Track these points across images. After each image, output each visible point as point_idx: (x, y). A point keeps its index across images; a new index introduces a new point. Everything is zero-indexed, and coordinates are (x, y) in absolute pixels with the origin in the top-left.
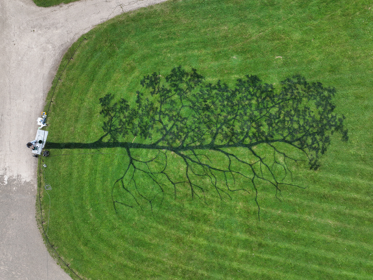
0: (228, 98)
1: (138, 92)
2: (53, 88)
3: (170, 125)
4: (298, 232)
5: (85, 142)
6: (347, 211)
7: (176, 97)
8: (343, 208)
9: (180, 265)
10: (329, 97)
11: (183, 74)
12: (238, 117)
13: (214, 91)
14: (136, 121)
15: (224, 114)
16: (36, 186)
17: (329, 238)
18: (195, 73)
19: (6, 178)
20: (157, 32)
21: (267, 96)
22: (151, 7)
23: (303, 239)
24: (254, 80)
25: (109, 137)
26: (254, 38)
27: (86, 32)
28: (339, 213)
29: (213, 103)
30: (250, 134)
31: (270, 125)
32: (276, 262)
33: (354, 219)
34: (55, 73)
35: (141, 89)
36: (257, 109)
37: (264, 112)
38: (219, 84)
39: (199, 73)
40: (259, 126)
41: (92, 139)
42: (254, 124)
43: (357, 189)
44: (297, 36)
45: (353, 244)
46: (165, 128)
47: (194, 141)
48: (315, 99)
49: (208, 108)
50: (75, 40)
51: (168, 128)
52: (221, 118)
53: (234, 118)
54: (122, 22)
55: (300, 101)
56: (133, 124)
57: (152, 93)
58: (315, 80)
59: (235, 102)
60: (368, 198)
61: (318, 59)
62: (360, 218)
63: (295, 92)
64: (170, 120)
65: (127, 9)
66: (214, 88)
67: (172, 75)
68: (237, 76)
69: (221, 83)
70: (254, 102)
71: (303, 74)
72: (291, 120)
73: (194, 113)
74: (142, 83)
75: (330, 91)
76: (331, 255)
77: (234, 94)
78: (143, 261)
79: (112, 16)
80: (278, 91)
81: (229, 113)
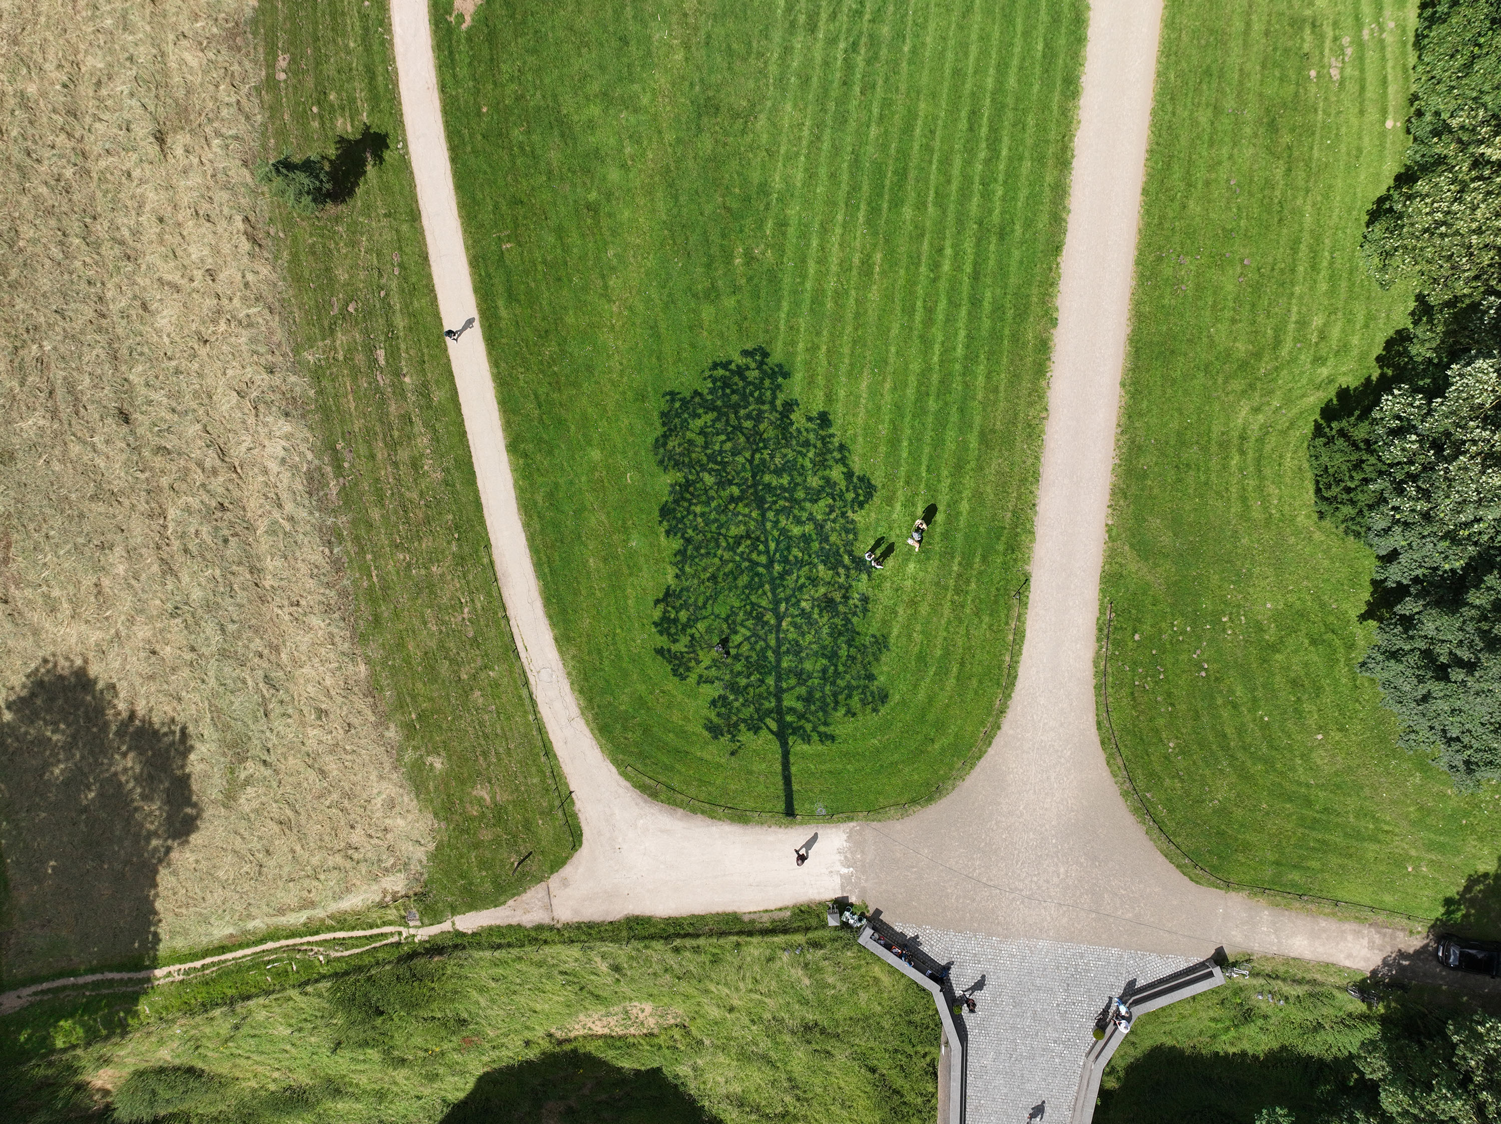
0: (697, 549)
1: (698, 683)
2: (703, 812)
3: (743, 630)
4: (884, 429)
5: (779, 756)
6: (847, 361)
7: (701, 626)
8: (844, 368)
9: (949, 597)
10: (682, 400)
11: (665, 618)
12: (723, 531)
13: (687, 569)
14: (743, 682)
15: (720, 552)
16: (852, 824)
17: (888, 385)
18: (662, 600)
19: (844, 871)
20: (606, 662)
21: (687, 491)
22: (569, 674)
23: (892, 421)
24: (665, 512)
25: (768, 721)
26: (603, 518)
27: (614, 769)
28: (850, 374)
29: (705, 569)
30: (747, 511)
31: (730, 483)
32: (931, 458)
33: (859, 351)
34: (680, 811)
35: (693, 678)
36: (707, 503)
37: (712, 493)
38: (675, 564)
39: (661, 596)
40: (732, 499)
41: (776, 746)
42: (732, 507)
43: (813, 349)
44: (596, 454)
45: (893, 349)
46: (747, 639)
47: (765, 593)
48: (686, 420)
49: (713, 578)
50: (628, 784)
51: (748, 634)
52: (727, 556)
53: (725, 536)
54: (596, 717)
55: (691, 442)
56: (747, 687)
57: (698, 662)
58: (658, 423)
59: (700, 537)
60: (825, 333)
61: (626, 422)
62: (855, 342)
63: (678, 450)
64: (736, 633)
65: (574, 711)
66: (682, 570)
67: (669, 634)
68: (662, 538)
69: (674, 560)
70: (698, 509)
71: (650, 440)
72: (721, 452)
73: (721, 597)
74: (683, 678)
75: (673, 400)
76: (912, 380)
77: (688, 541)
78: (947, 653)
79: (587, 732)
80: (679, 476)
81: (718, 546)
